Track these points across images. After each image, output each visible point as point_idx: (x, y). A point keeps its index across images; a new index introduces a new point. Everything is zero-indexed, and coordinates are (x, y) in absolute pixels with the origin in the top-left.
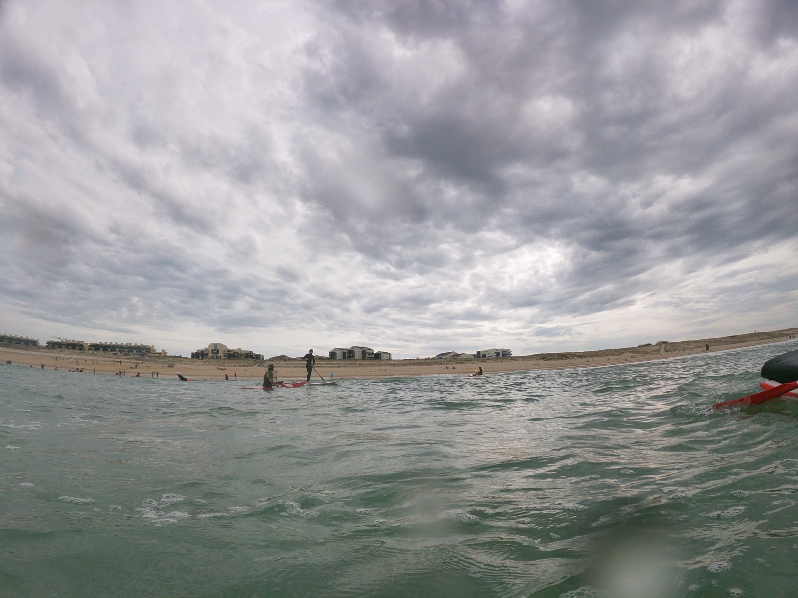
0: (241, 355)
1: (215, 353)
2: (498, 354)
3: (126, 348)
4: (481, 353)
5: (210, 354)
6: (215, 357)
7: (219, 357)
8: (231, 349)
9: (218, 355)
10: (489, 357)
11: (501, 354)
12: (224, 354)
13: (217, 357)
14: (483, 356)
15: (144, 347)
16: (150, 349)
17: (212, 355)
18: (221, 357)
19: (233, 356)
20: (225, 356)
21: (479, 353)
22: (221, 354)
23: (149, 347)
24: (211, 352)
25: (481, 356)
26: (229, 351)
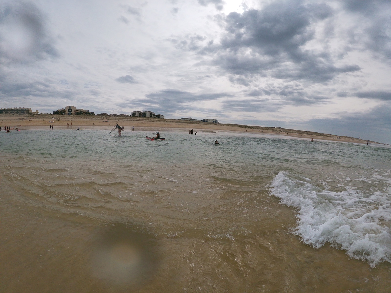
0: (83, 113)
1: (70, 112)
2: (214, 121)
3: (15, 111)
4: (205, 120)
5: (67, 112)
6: (70, 114)
7: (72, 114)
8: (78, 109)
9: (71, 113)
10: (209, 122)
11: (215, 122)
12: (75, 112)
13: (71, 114)
14: (206, 122)
15: (26, 109)
16: (29, 110)
17: (68, 113)
18: (73, 113)
19: (80, 113)
20: (75, 113)
21: (204, 120)
22: (73, 112)
23: (29, 109)
24: (67, 111)
25: (205, 121)
26: (77, 110)
